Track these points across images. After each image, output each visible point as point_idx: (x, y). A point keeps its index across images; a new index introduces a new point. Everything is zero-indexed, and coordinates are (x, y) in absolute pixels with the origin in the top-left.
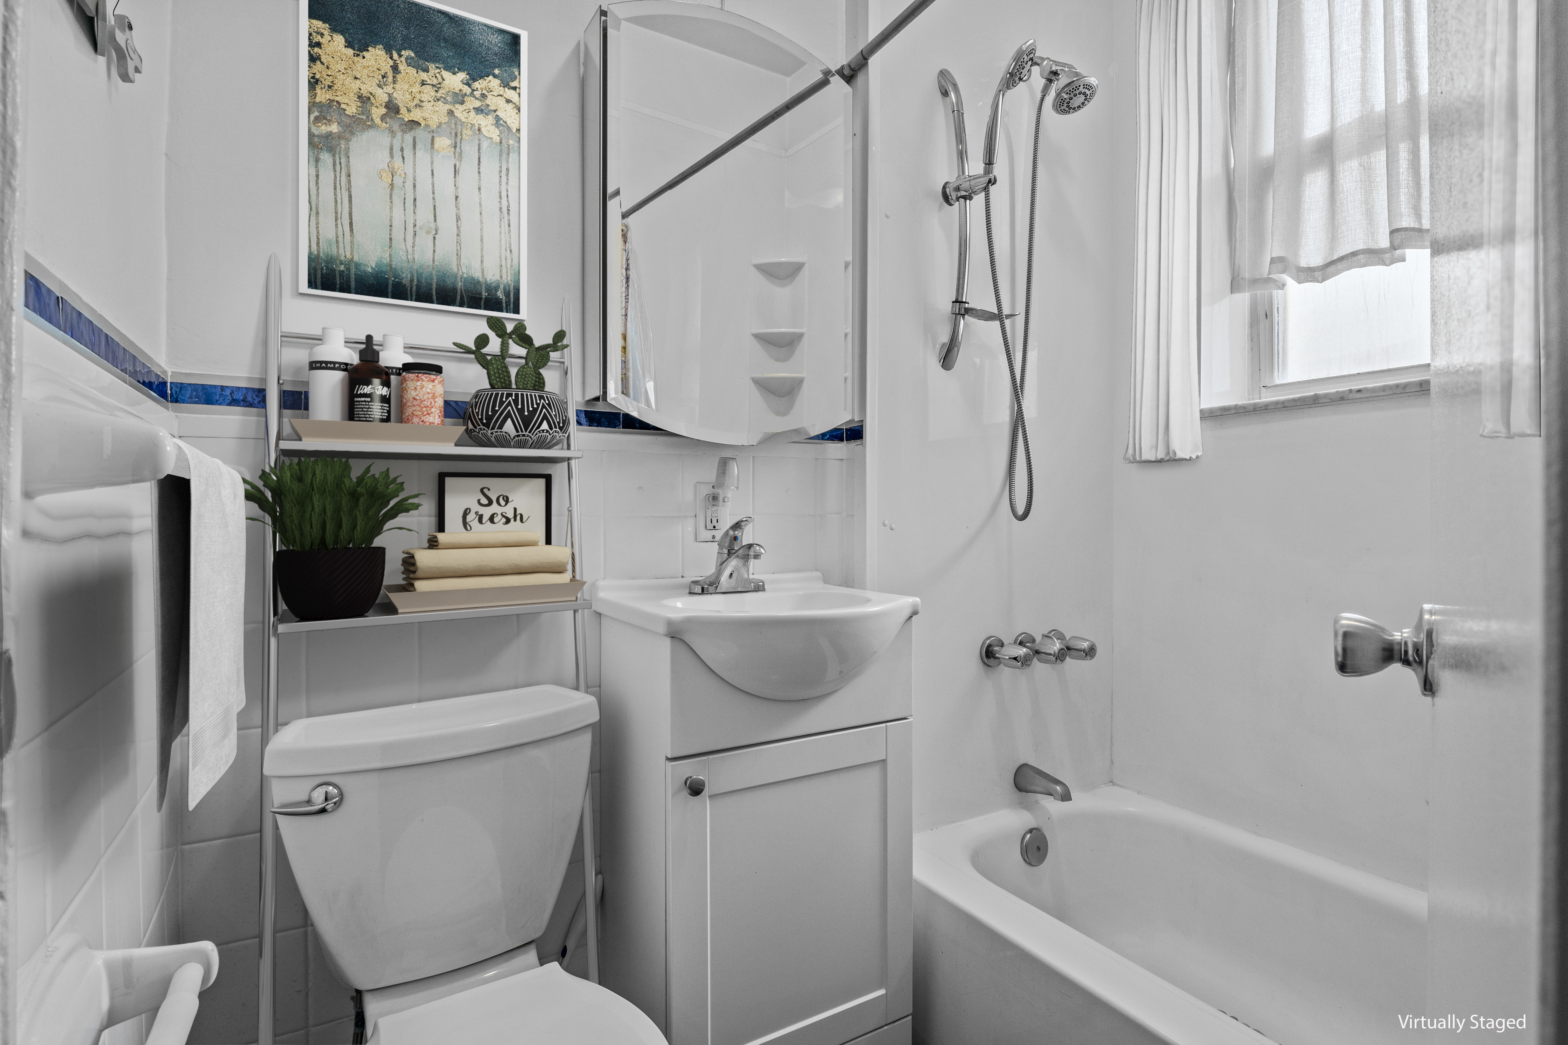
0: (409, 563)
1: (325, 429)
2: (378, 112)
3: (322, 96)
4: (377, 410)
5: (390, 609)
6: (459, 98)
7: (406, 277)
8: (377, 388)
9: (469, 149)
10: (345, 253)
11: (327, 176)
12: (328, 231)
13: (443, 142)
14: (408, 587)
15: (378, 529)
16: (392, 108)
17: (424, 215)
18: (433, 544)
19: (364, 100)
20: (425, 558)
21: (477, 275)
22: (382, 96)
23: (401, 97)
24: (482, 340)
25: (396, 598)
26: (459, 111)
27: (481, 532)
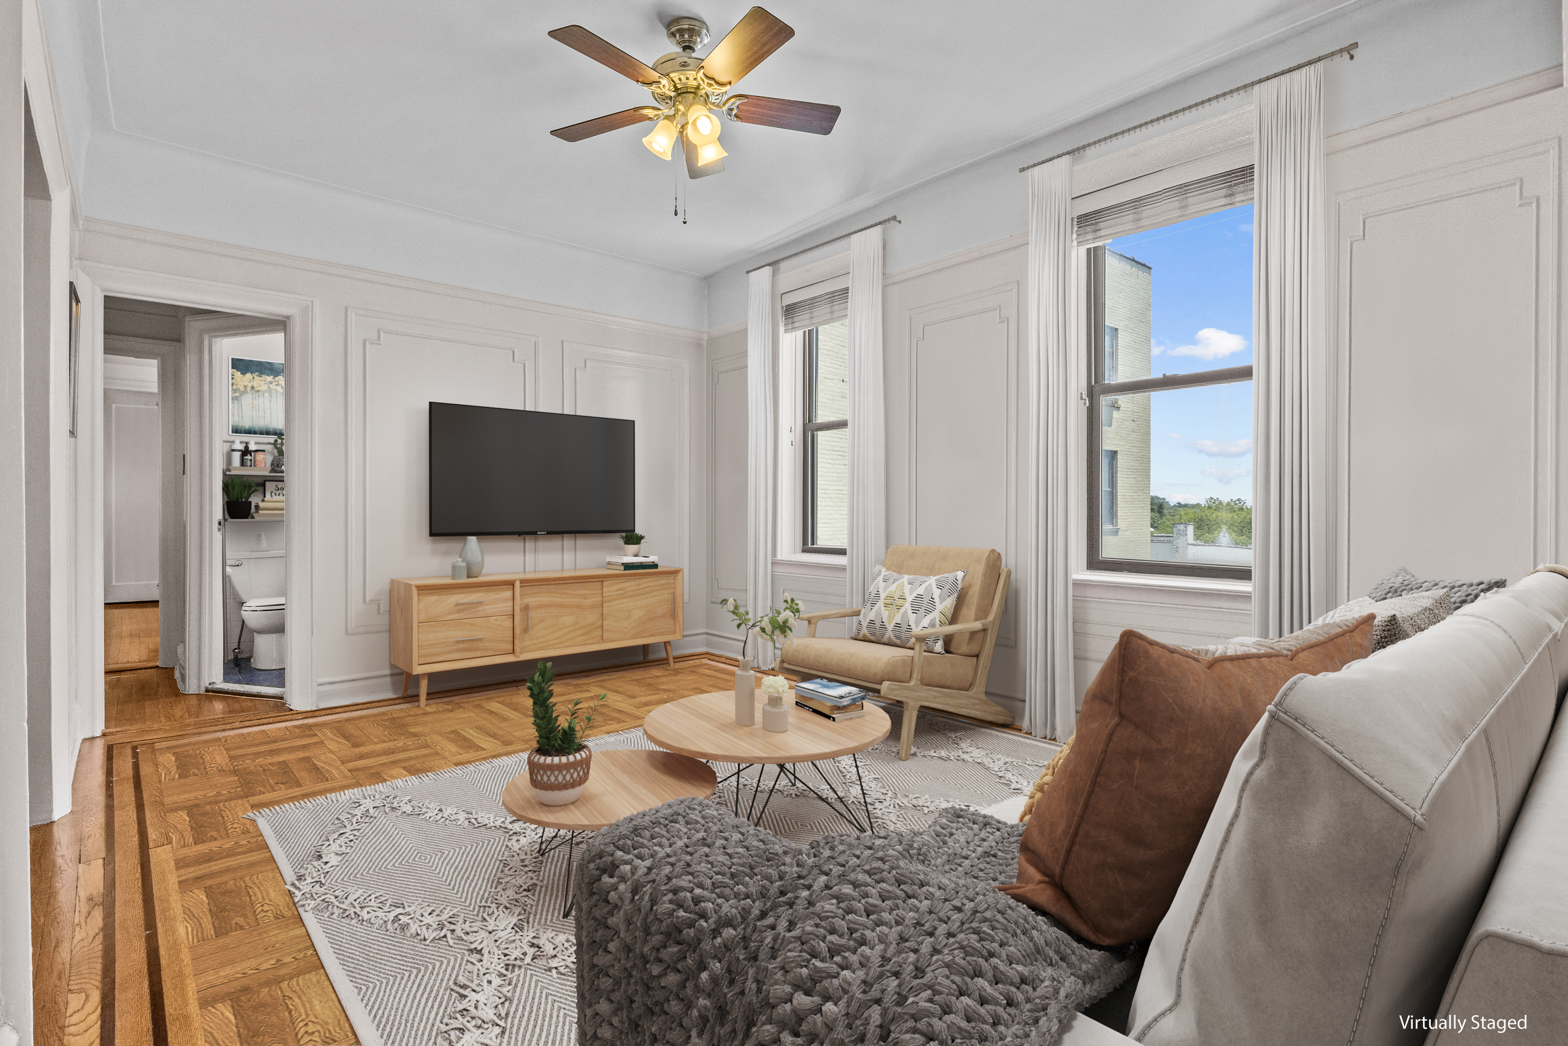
0: (257, 507)
1: (236, 468)
2: (249, 389)
3: (235, 387)
4: (249, 463)
5: (253, 517)
6: (271, 383)
7: (256, 429)
8: (249, 457)
9: (274, 395)
10: (241, 424)
11: (236, 406)
12: (236, 419)
13: (267, 394)
14: (257, 512)
15: (249, 496)
16: (253, 388)
17: (261, 413)
18: (263, 501)
19: (245, 387)
20: (261, 505)
21: (276, 427)
22: (250, 385)
23: (255, 385)
24: (276, 441)
25: (255, 515)
26: (271, 386)
27: (275, 498)
